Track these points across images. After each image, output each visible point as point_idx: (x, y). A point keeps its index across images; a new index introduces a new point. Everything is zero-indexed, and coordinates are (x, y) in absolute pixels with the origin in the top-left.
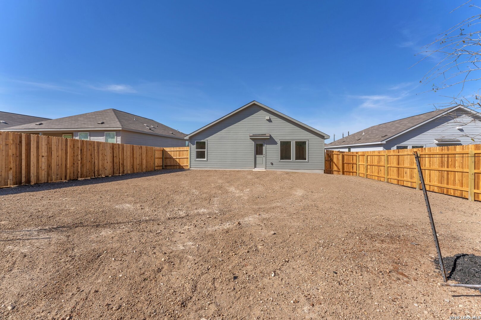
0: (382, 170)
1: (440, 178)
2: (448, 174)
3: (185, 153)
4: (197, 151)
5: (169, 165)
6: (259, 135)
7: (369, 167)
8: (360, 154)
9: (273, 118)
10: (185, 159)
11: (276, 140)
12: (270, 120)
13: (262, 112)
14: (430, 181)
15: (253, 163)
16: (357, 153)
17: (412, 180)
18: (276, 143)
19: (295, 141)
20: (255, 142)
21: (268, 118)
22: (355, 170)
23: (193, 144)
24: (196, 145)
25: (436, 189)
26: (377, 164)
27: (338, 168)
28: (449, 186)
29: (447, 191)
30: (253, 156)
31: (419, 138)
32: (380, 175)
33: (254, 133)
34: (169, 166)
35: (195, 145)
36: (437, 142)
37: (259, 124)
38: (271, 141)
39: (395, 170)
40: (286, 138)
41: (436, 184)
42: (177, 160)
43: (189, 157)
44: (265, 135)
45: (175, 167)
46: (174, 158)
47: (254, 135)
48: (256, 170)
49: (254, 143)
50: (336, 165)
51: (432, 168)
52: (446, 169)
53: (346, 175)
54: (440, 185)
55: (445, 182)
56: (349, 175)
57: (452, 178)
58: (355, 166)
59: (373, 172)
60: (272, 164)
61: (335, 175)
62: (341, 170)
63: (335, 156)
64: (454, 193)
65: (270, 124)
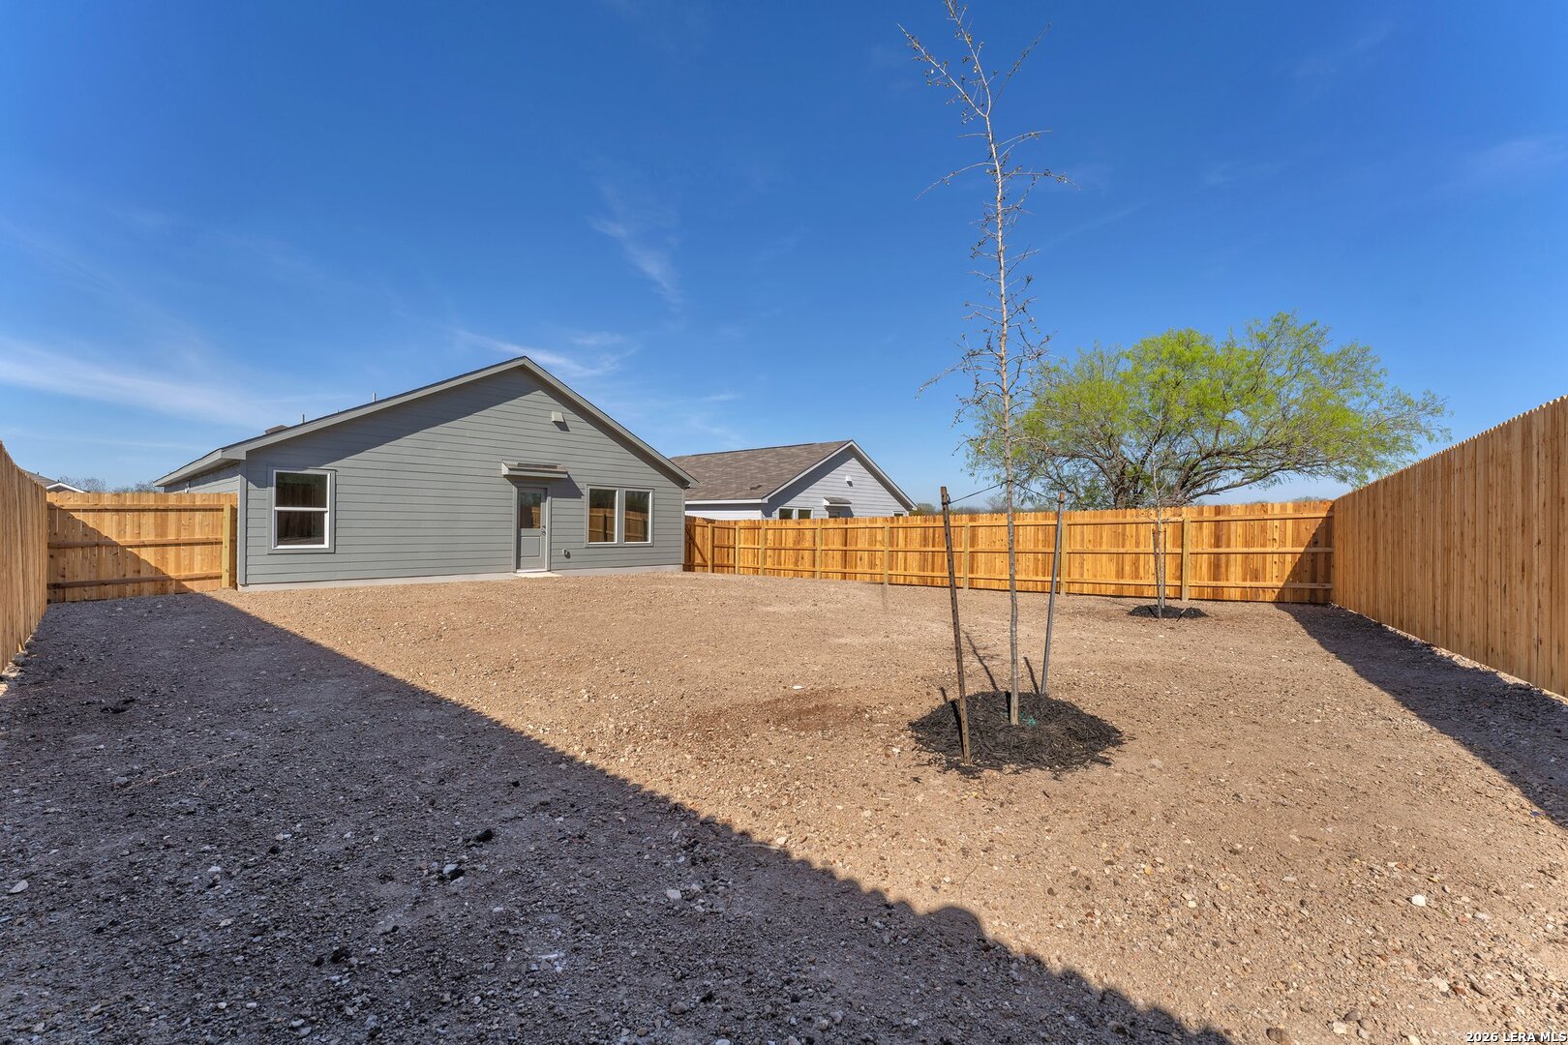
0: (806, 557)
1: (922, 563)
2: (933, 556)
3: (197, 520)
4: (279, 512)
5: (81, 578)
6: (537, 467)
7: (769, 552)
8: (742, 525)
9: (573, 419)
10: (197, 548)
11: (579, 485)
12: (562, 426)
13: (539, 396)
14: (905, 570)
15: (513, 554)
16: (735, 522)
17: (873, 571)
18: (577, 494)
19: (625, 489)
20: (518, 487)
21: (556, 416)
22: (731, 562)
23: (262, 484)
24: (277, 487)
25: (915, 581)
26: (791, 545)
27: (704, 560)
28: (935, 574)
29: (933, 581)
30: (514, 533)
31: (807, 495)
32: (800, 568)
33: (525, 461)
34: (82, 585)
35: (274, 489)
36: (827, 503)
37: (530, 433)
38: (565, 487)
39: (838, 555)
40: (605, 482)
41: (916, 572)
42: (148, 555)
43: (226, 538)
44: (555, 467)
45: (129, 589)
46: (121, 541)
47: (521, 467)
48: (522, 574)
49: (514, 489)
50: (700, 553)
51: (909, 548)
52: (930, 549)
53: (718, 572)
54: (922, 574)
55: (930, 567)
56: (723, 572)
57: (940, 562)
58: (731, 551)
59: (783, 562)
60: (568, 556)
61: (697, 574)
62: (709, 563)
63: (698, 530)
64: (942, 583)
65: (563, 435)
